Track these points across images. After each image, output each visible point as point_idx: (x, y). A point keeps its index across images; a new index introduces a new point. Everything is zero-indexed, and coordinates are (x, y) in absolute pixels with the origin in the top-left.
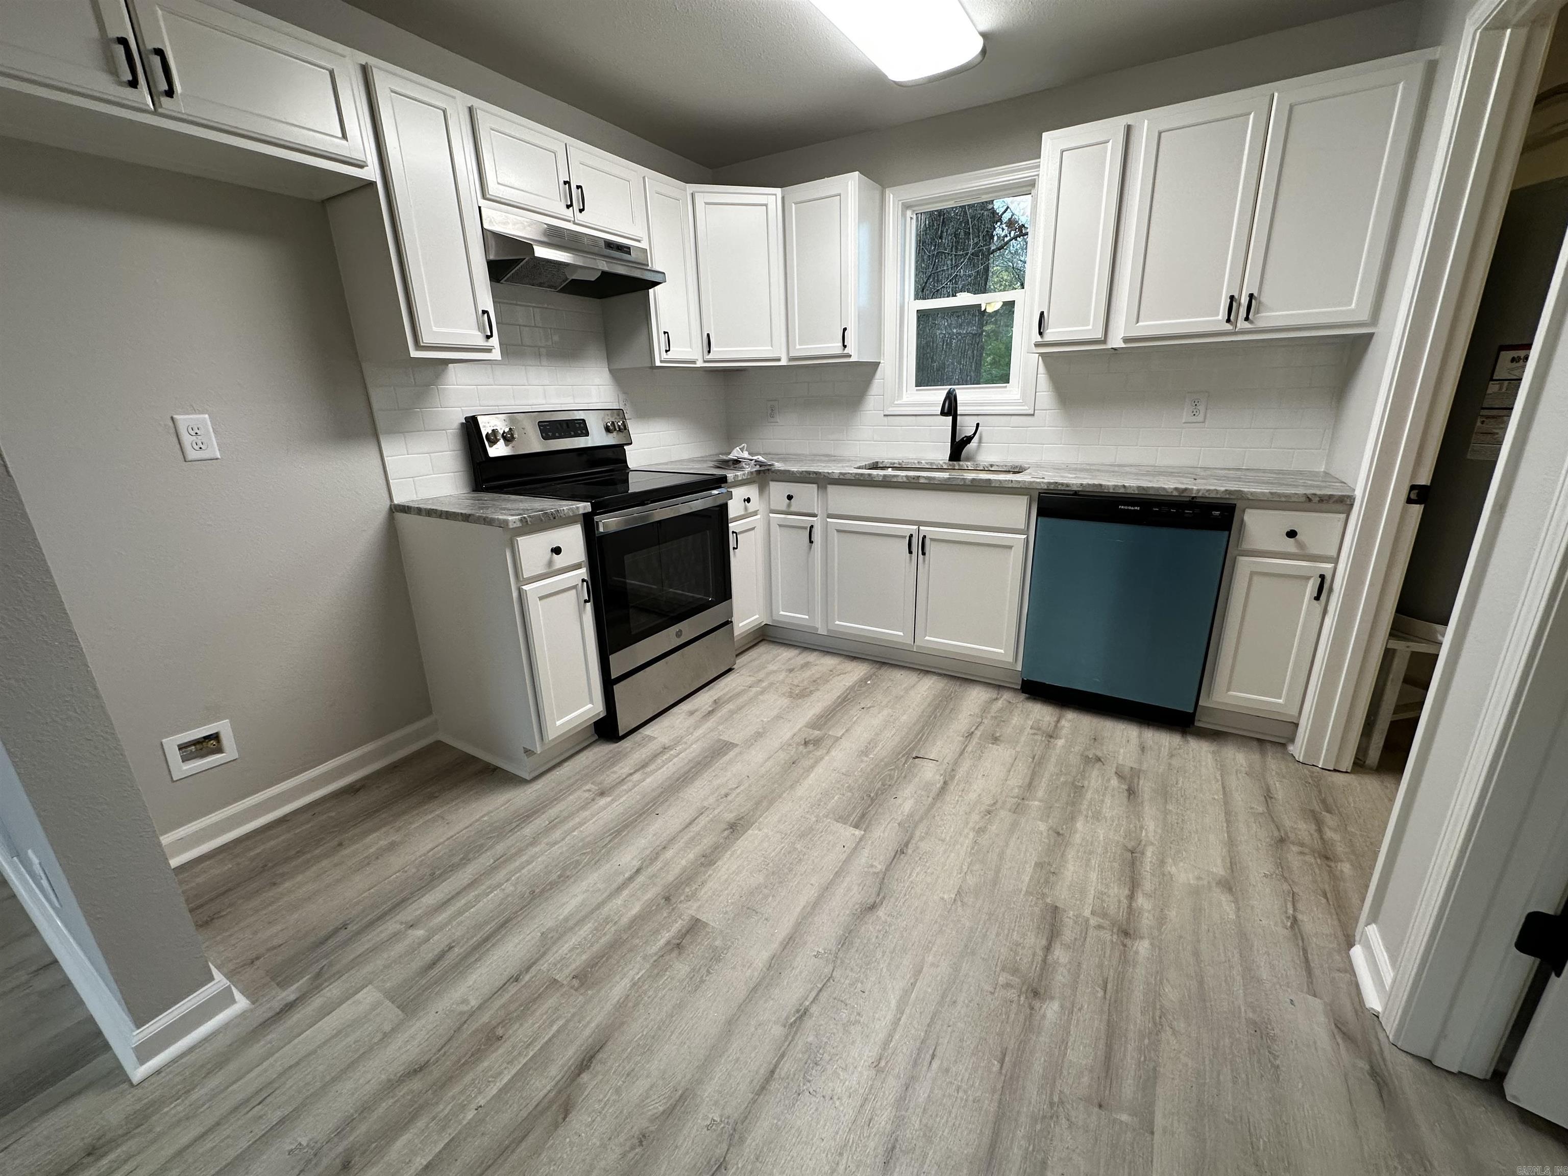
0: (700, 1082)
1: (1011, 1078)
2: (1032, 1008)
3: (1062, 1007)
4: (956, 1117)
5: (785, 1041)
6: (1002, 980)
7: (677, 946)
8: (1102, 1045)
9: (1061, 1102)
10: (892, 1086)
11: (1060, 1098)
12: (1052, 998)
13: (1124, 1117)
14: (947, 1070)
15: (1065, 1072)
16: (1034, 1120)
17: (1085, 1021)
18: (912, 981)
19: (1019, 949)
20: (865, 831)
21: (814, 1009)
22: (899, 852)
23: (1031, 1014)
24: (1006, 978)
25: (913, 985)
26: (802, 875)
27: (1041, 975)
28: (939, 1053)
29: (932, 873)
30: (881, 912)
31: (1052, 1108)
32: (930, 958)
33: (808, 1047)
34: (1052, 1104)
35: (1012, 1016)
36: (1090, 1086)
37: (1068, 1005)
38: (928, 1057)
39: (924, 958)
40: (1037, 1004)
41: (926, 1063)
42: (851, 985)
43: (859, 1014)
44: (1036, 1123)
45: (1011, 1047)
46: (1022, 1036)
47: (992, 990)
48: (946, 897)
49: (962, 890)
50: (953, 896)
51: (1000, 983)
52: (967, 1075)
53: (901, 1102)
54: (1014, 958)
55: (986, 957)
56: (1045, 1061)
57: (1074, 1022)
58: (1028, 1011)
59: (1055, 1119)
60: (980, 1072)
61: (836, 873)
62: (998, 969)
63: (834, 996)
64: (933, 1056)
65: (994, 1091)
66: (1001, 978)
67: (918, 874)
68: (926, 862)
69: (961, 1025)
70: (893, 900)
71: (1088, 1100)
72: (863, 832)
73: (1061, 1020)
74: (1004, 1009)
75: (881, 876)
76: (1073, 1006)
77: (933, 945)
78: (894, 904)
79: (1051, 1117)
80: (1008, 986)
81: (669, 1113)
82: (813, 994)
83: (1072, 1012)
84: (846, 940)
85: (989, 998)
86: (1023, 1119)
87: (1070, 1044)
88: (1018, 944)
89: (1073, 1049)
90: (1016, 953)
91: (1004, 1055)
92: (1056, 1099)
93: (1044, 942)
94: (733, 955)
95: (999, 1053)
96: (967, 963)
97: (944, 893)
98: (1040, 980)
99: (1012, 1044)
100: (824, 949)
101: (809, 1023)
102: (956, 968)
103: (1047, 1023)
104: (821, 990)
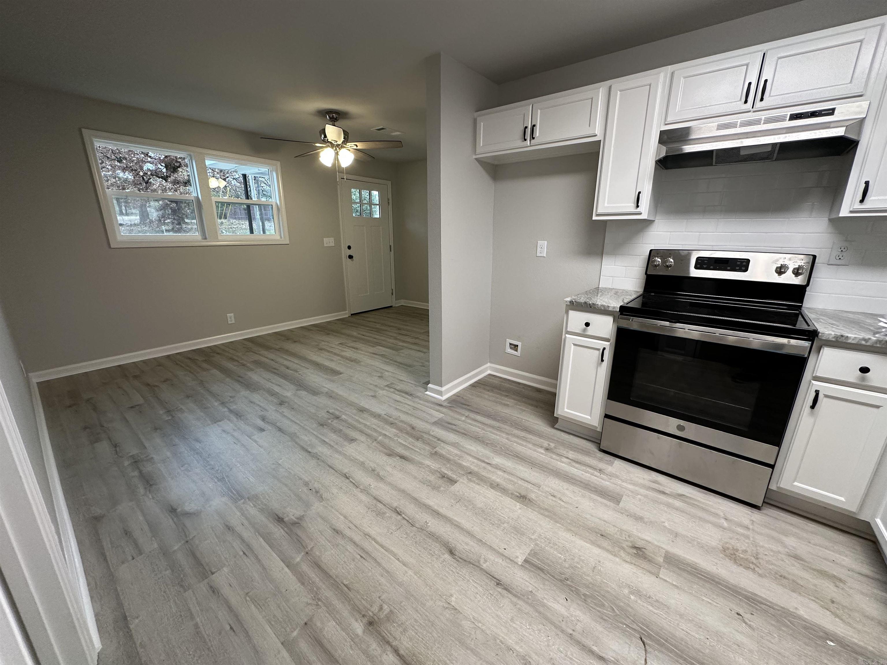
0: (385, 482)
1: (338, 587)
2: (364, 616)
3: (357, 635)
4: (336, 557)
5: (390, 506)
6: (385, 607)
7: (443, 476)
8: (328, 646)
9: (317, 605)
10: (357, 538)
11: (319, 605)
12: (364, 632)
13: (295, 633)
14: (354, 560)
15: (327, 615)
16: (318, 588)
17: (344, 645)
18: (400, 560)
19: (401, 629)
20: (521, 565)
21: (399, 517)
22: (498, 581)
23: (361, 613)
24: (385, 610)
25: (398, 559)
26: (481, 524)
27: (380, 634)
28: (362, 559)
29: (476, 598)
30: (447, 556)
31: (318, 599)
32: (411, 573)
33: (384, 513)
34: (319, 599)
35: (363, 602)
36: (316, 625)
37: (357, 640)
38: (362, 555)
39: (411, 569)
40: (365, 620)
41: (360, 553)
42: (406, 533)
43: (392, 533)
44: (316, 588)
45: (350, 593)
46: (352, 602)
47: (382, 598)
48: (453, 599)
49: (457, 613)
50: (453, 604)
51: (384, 605)
52: (348, 568)
53: (351, 540)
54: (397, 623)
55: (402, 604)
56: (336, 607)
57: (346, 637)
58: (363, 613)
59: (314, 598)
60: (346, 574)
61: (481, 541)
62: (392, 608)
63: (403, 526)
64: (361, 557)
65: (337, 577)
66: (386, 607)
67: (476, 588)
68: (487, 597)
69: (370, 574)
70: (455, 565)
71: (311, 619)
72: (520, 564)
73: (351, 630)
74: (369, 599)
75: (477, 564)
76: (354, 643)
77: (418, 577)
78: (452, 565)
79: (315, 597)
80: (381, 608)
81: (378, 475)
82: (407, 519)
83: (352, 640)
84: (433, 536)
85: (378, 595)
86: (321, 584)
87: (337, 626)
88: (405, 630)
89: (334, 626)
90: (399, 626)
91: (349, 588)
92: (320, 603)
93: (402, 652)
94: (435, 493)
95: (350, 586)
96: (402, 591)
97: (456, 598)
98: (377, 631)
99: (351, 595)
100: (429, 526)
101: (394, 515)
102: (401, 584)
103: (353, 620)
104: (408, 521)
